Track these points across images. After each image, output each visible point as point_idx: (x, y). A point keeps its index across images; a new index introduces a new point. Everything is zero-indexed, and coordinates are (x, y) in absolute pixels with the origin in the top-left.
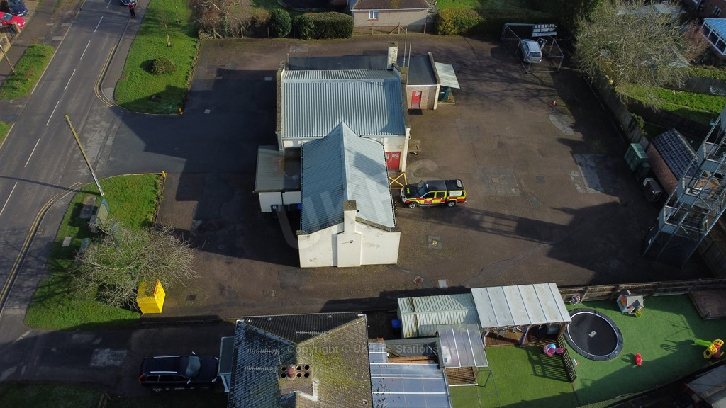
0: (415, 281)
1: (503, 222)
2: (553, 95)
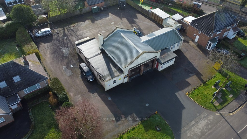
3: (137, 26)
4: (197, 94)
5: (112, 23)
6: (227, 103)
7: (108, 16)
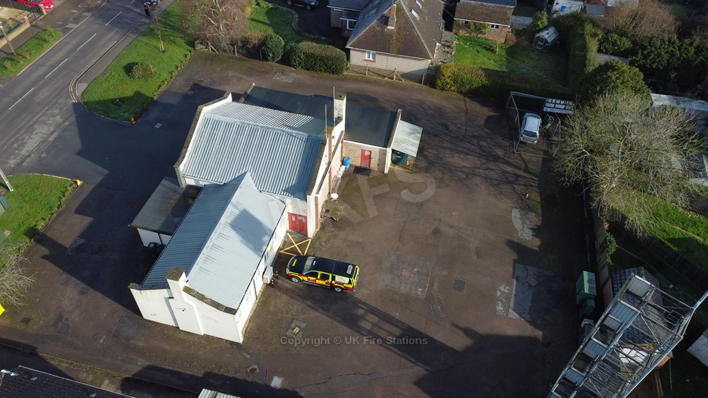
0: (248, 370)
1: (387, 326)
2: (531, 186)
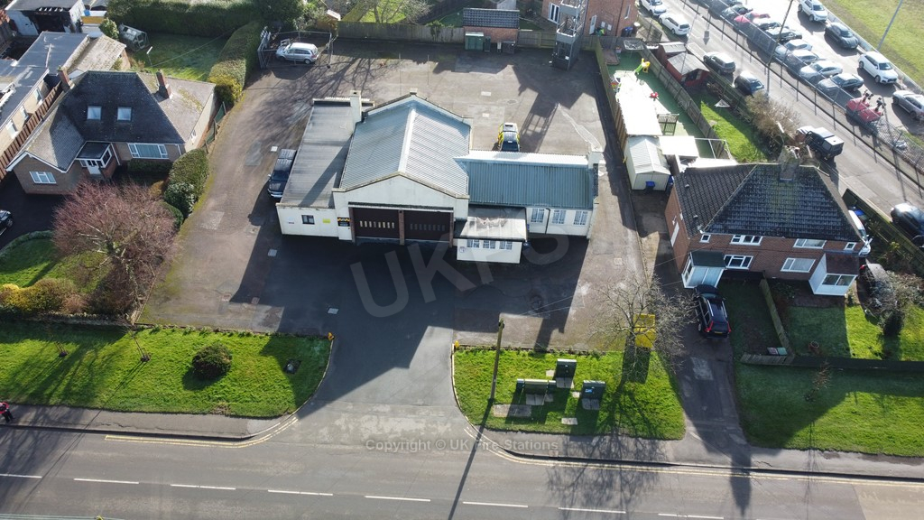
2: (369, 62)
3: (543, 127)
4: (482, 360)
5: (483, 93)
6: (531, 428)
7: (496, 72)
